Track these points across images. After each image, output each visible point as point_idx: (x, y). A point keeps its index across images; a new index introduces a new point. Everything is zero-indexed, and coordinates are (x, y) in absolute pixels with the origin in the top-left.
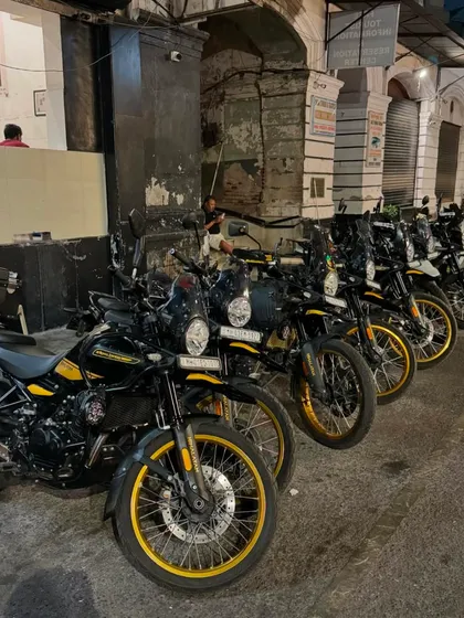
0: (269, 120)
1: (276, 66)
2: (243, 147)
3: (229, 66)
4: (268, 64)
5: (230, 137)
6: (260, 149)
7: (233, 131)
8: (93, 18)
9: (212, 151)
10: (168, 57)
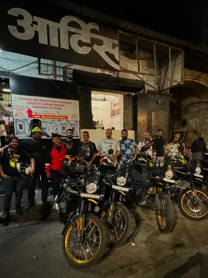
0: (202, 117)
1: (204, 100)
2: (194, 126)
3: (190, 102)
4: (202, 100)
5: (190, 123)
6: (199, 126)
7: (191, 121)
8: (133, 94)
9: (184, 128)
10: (158, 102)
